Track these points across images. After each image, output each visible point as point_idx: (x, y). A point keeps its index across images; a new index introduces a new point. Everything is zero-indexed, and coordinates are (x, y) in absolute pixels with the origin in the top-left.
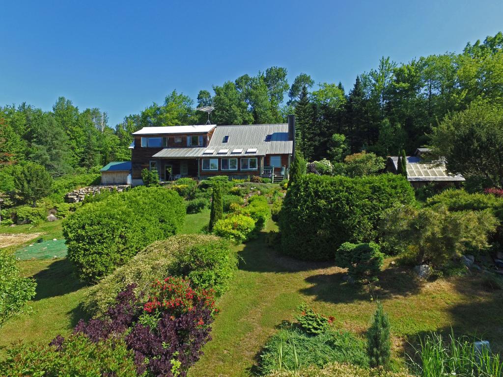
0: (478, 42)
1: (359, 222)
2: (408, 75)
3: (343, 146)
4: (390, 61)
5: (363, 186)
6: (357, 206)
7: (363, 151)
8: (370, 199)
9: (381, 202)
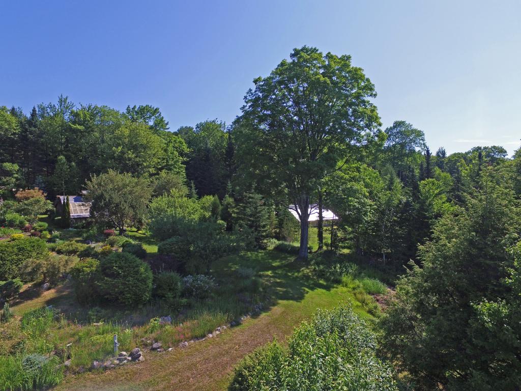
0: (135, 107)
1: (9, 269)
2: (84, 119)
3: (16, 175)
4: (68, 101)
5: (12, 248)
6: (7, 260)
7: (36, 188)
8: (17, 255)
9: (23, 256)
